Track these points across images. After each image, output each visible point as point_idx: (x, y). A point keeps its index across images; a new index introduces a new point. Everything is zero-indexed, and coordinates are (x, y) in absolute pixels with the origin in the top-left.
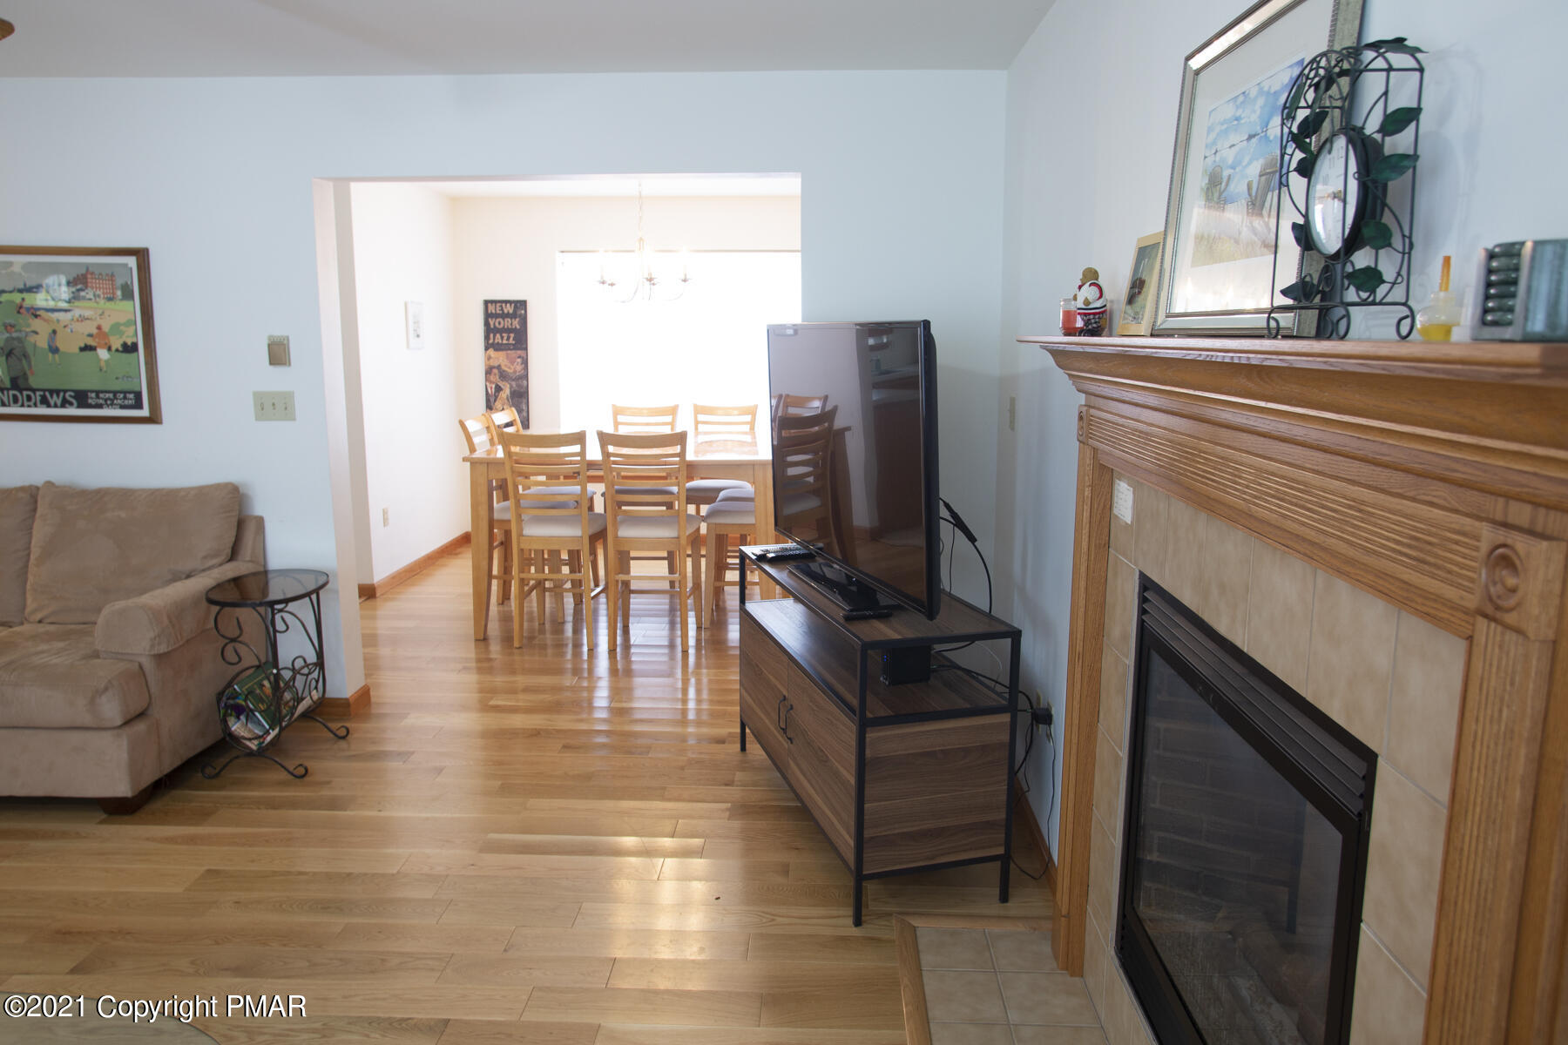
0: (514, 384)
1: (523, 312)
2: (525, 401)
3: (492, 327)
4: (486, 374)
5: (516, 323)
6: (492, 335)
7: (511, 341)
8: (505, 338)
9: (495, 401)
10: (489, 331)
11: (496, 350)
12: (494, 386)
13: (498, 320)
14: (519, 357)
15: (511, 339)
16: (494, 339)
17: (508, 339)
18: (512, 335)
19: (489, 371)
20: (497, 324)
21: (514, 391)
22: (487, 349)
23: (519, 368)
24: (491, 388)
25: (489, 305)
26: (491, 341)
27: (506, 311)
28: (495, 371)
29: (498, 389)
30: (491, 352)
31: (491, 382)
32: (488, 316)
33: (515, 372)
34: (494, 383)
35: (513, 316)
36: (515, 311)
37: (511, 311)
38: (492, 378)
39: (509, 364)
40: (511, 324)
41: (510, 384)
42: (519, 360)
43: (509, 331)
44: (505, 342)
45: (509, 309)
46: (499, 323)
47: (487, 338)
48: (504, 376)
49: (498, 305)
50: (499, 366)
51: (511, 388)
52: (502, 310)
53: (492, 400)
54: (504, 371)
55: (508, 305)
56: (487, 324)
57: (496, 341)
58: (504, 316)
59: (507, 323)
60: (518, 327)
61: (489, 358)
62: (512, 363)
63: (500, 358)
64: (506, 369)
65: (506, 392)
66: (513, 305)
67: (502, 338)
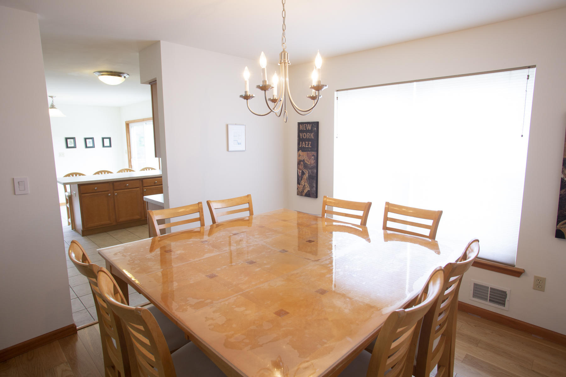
0: (310, 171)
1: (315, 129)
2: (315, 181)
3: (301, 138)
4: (298, 165)
5: (312, 136)
6: (301, 142)
7: (310, 146)
8: (307, 144)
9: (301, 180)
10: (300, 140)
11: (303, 151)
12: (301, 172)
13: (304, 134)
14: (313, 156)
15: (310, 145)
16: (302, 145)
17: (308, 145)
18: (310, 143)
19: (299, 163)
20: (303, 136)
21: (310, 175)
22: (298, 151)
23: (313, 162)
24: (300, 172)
25: (300, 125)
26: (300, 146)
27: (308, 129)
28: (302, 163)
29: (303, 173)
30: (300, 152)
31: (300, 169)
32: (300, 131)
33: (311, 164)
34: (301, 170)
35: (310, 131)
36: (312, 128)
37: (310, 129)
38: (300, 167)
39: (308, 160)
40: (310, 136)
41: (308, 171)
42: (313, 157)
43: (309, 140)
44: (307, 146)
45: (309, 127)
46: (305, 136)
47: (299, 144)
48: (306, 166)
49: (304, 125)
50: (304, 160)
51: (309, 173)
52: (306, 128)
53: (300, 179)
54: (306, 163)
55: (309, 125)
56: (299, 136)
57: (303, 146)
58: (307, 131)
59: (308, 136)
60: (313, 138)
61: (299, 156)
62: (310, 159)
63: (304, 155)
64: (307, 162)
65: (306, 176)
66: (311, 125)
67: (306, 144)
